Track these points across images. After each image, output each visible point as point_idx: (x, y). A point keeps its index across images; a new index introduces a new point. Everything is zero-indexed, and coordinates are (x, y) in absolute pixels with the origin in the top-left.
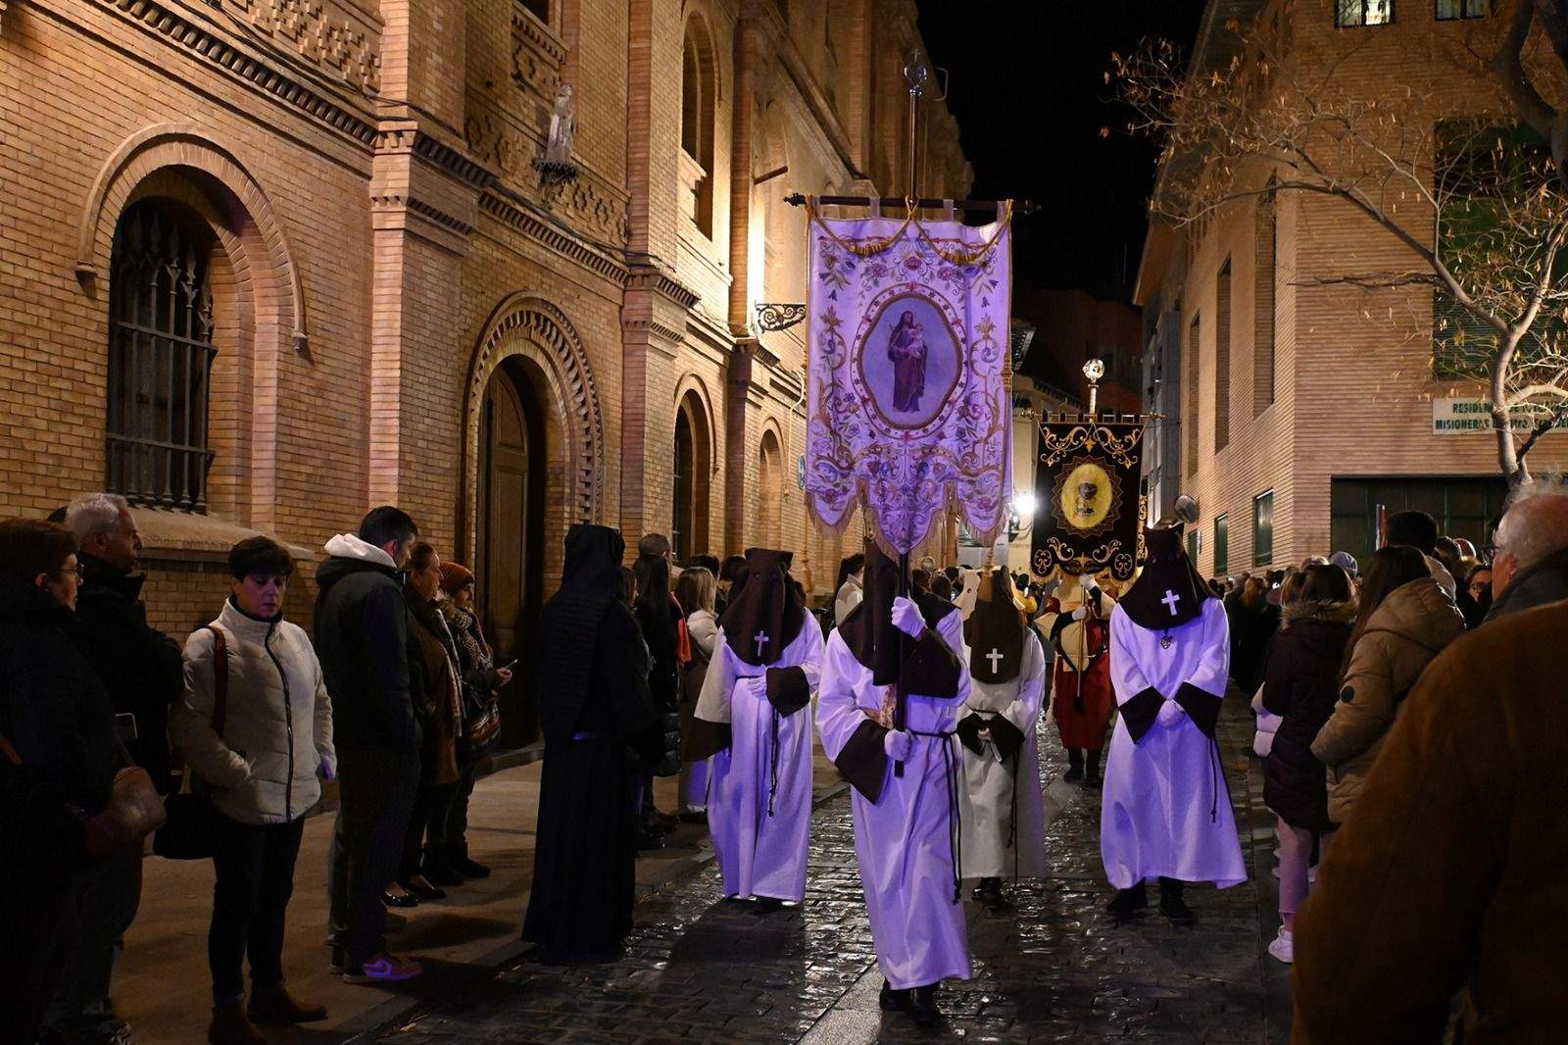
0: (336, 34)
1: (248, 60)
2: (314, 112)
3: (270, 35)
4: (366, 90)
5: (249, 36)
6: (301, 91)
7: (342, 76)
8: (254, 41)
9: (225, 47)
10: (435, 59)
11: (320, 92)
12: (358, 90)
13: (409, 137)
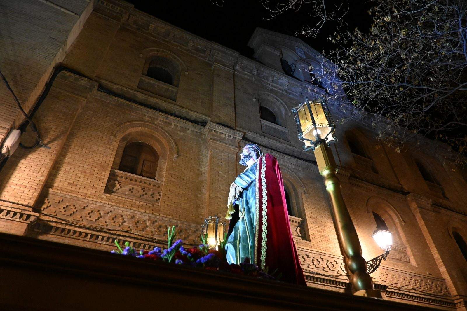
0: (437, 286)
1: (425, 298)
2: (441, 304)
3: (426, 291)
4: (448, 295)
5: (423, 293)
6: (437, 300)
7: (442, 294)
8: (424, 294)
9: (420, 297)
10: (459, 283)
11: (440, 299)
12: (446, 295)
13: (463, 303)
